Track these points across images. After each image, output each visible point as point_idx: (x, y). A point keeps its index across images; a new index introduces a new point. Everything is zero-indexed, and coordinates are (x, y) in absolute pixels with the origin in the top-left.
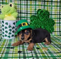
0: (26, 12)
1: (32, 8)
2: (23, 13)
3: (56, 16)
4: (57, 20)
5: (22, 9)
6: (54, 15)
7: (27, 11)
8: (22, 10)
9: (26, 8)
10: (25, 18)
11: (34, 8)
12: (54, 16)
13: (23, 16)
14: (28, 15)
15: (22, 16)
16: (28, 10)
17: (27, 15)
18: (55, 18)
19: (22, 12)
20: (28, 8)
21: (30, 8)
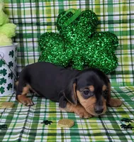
0: (34, 20)
1: (52, 8)
2: (26, 24)
3: (125, 25)
4: (128, 37)
5: (22, 13)
6: (120, 22)
7: (38, 18)
8: (23, 16)
9: (34, 9)
10: (33, 38)
11: (57, 8)
12: (118, 25)
13: (28, 32)
14: (42, 27)
15: (24, 32)
16: (41, 16)
17: (39, 30)
18: (122, 33)
19: (23, 20)
20: (41, 9)
21: (45, 8)
